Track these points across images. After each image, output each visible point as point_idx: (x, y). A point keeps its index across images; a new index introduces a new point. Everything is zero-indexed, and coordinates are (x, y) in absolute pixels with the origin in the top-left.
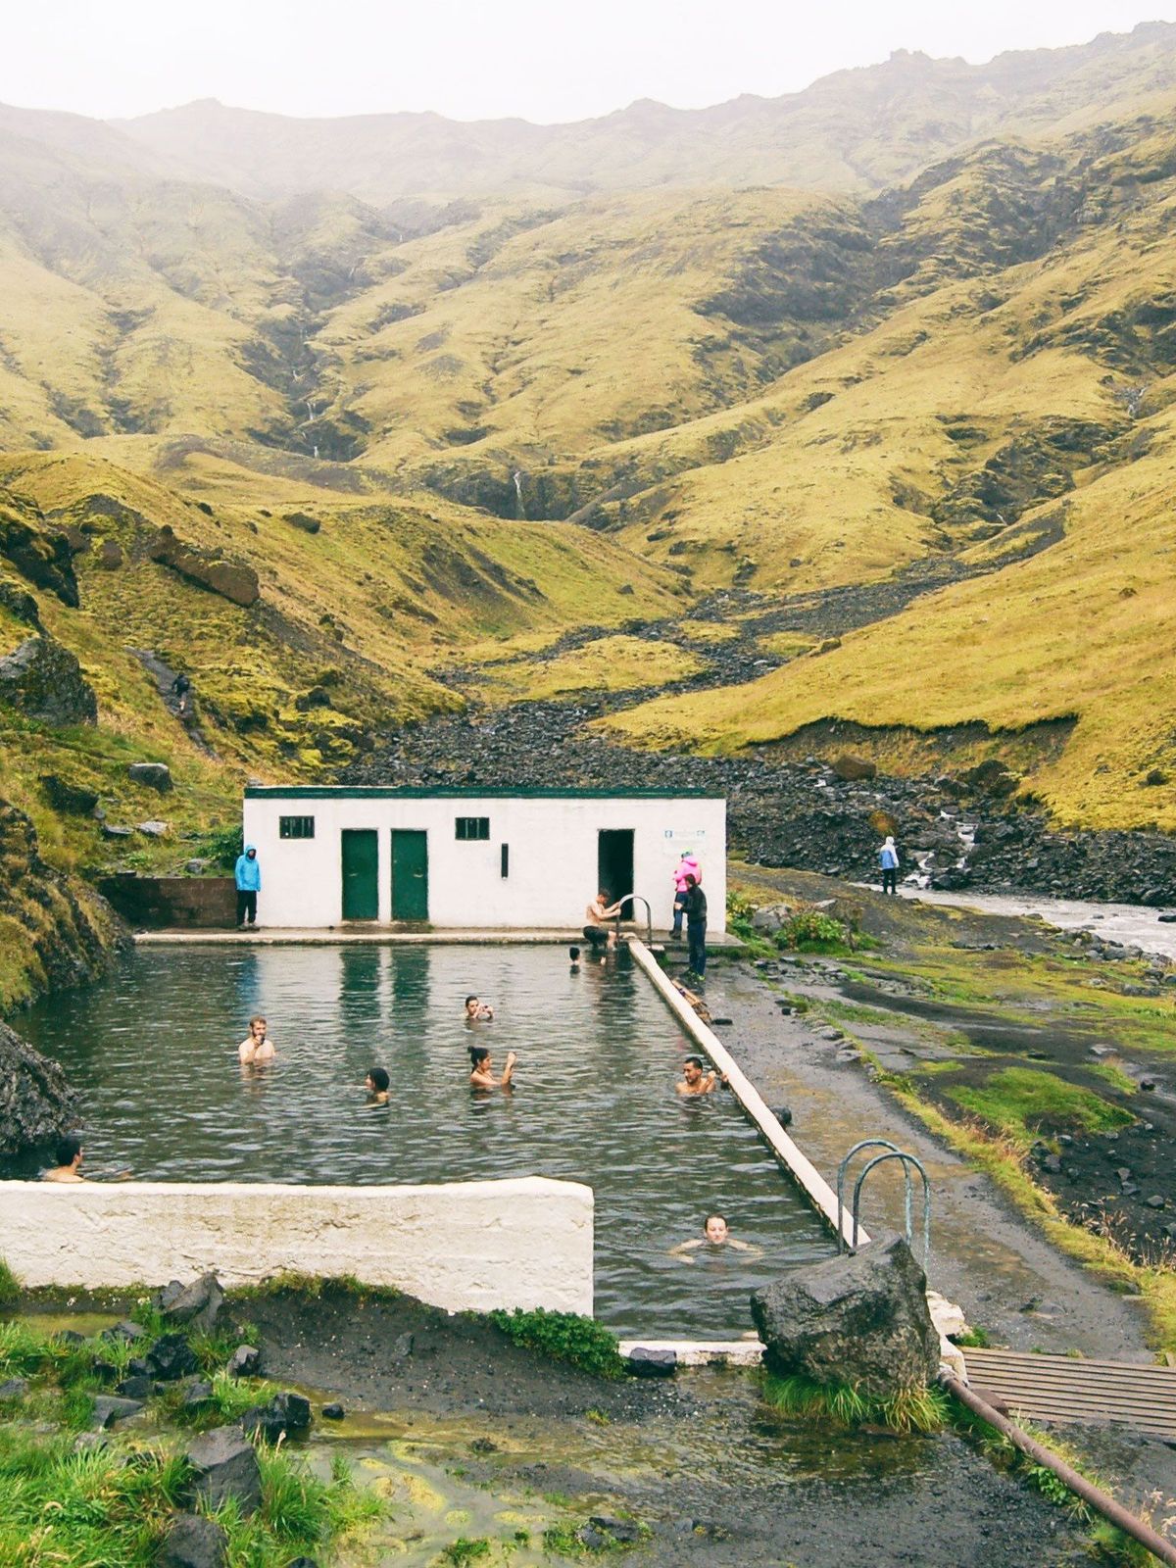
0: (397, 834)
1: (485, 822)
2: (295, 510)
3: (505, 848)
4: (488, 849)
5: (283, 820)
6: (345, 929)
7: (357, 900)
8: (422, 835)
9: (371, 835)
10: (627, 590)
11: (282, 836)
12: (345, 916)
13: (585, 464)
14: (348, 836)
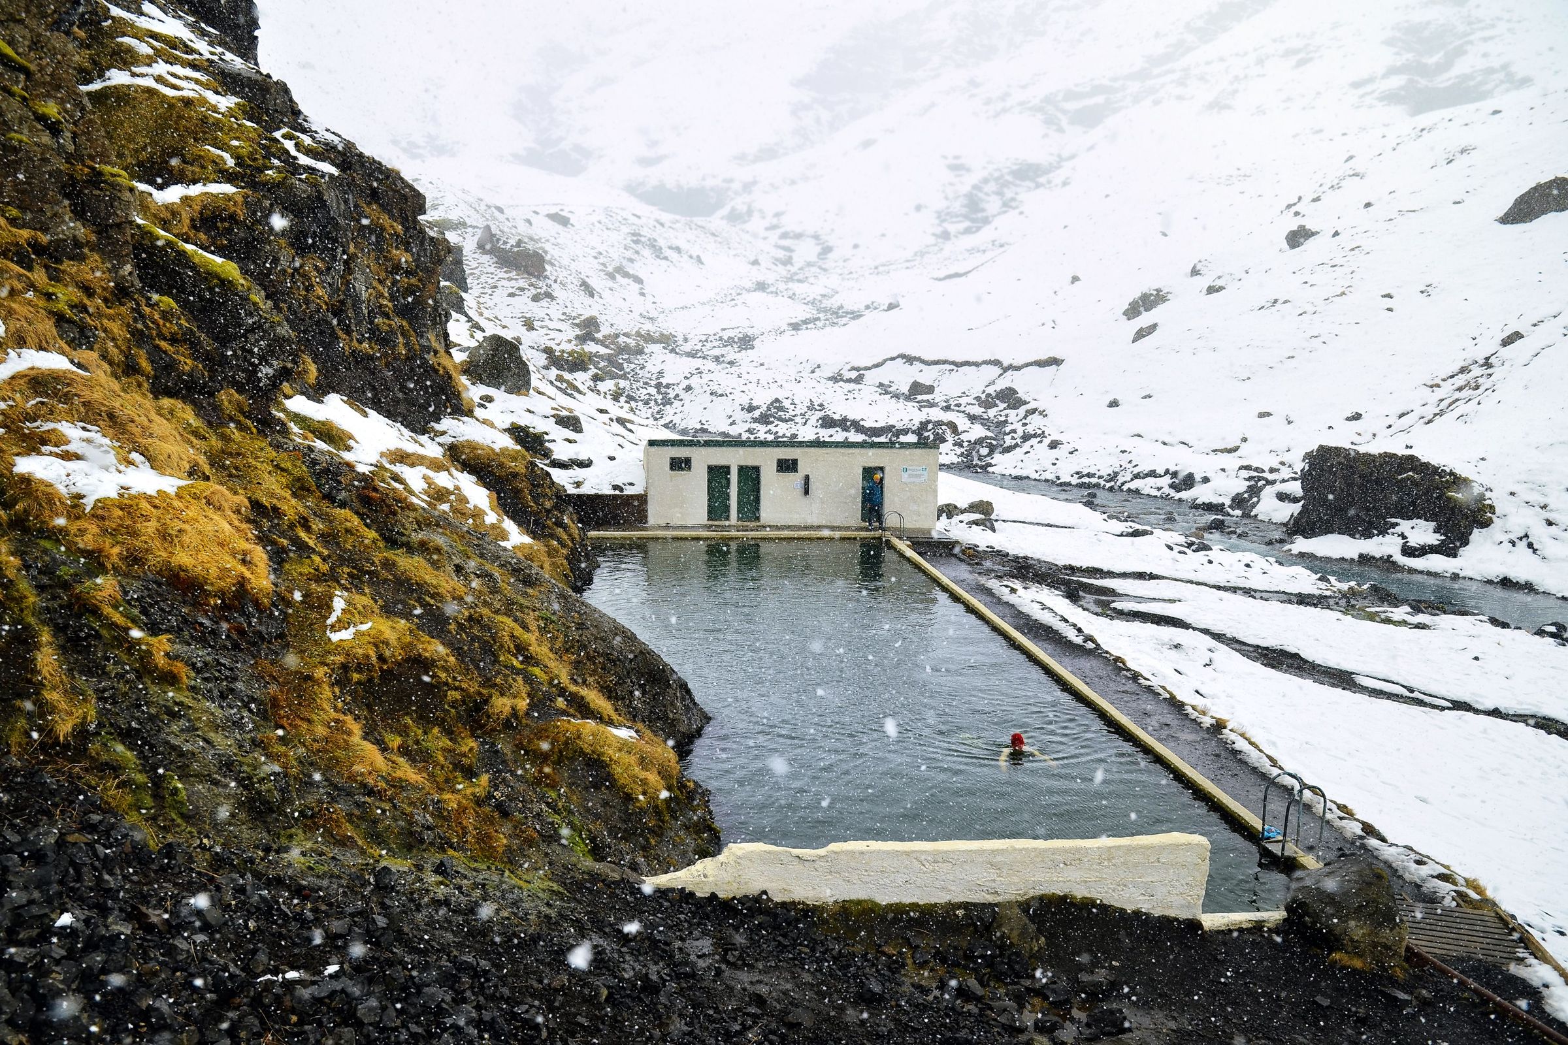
0: (741, 469)
1: (795, 462)
2: (553, 210)
3: (807, 478)
4: (796, 479)
5: (672, 459)
6: (709, 527)
7: (718, 508)
8: (757, 469)
9: (726, 470)
10: (755, 263)
11: (671, 469)
12: (710, 519)
13: (725, 181)
14: (711, 469)
